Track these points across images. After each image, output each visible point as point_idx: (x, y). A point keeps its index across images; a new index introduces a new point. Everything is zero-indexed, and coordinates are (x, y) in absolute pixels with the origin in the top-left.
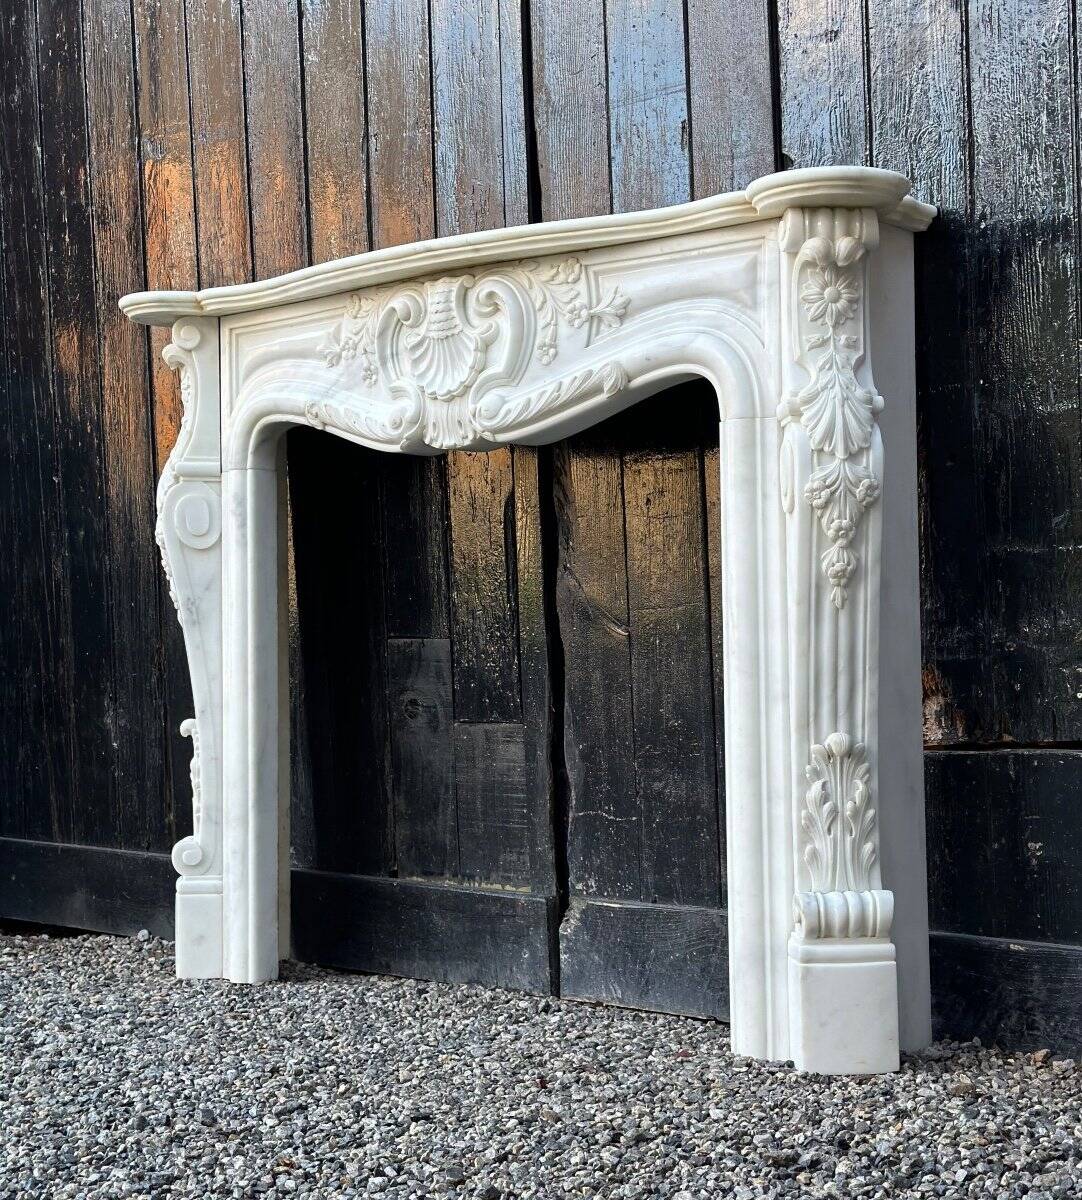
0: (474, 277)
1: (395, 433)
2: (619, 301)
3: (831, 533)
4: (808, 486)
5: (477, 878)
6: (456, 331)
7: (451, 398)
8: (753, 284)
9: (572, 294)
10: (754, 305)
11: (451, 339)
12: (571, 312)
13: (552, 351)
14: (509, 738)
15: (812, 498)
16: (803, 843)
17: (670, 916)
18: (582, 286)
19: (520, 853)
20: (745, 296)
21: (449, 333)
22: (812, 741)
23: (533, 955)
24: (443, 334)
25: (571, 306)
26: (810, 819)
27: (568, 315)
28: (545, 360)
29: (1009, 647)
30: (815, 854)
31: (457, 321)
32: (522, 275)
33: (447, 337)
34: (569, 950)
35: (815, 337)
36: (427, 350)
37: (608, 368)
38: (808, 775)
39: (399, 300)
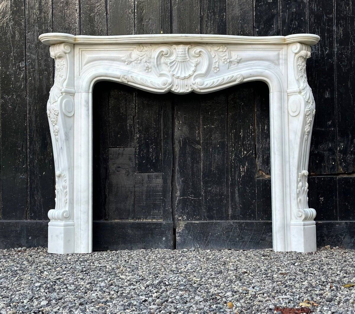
0: (192, 46)
1: (164, 87)
2: (239, 58)
3: (308, 122)
4: (306, 110)
5: (142, 218)
6: (187, 60)
7: (185, 78)
8: (278, 59)
9: (224, 55)
10: (279, 64)
11: (185, 62)
12: (224, 59)
13: (218, 69)
14: (157, 177)
15: (306, 113)
16: (298, 197)
17: (216, 223)
18: (227, 53)
19: (159, 210)
20: (277, 62)
21: (185, 60)
22: (299, 172)
23: (167, 239)
24: (183, 60)
25: (224, 58)
26: (299, 191)
27: (223, 60)
28: (215, 71)
29: (315, 152)
30: (300, 200)
31: (188, 57)
32: (209, 48)
33: (184, 61)
34: (180, 236)
35: (301, 74)
36: (175, 64)
37: (239, 76)
38: (299, 181)
39: (164, 49)
